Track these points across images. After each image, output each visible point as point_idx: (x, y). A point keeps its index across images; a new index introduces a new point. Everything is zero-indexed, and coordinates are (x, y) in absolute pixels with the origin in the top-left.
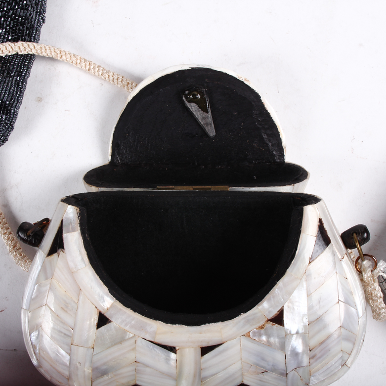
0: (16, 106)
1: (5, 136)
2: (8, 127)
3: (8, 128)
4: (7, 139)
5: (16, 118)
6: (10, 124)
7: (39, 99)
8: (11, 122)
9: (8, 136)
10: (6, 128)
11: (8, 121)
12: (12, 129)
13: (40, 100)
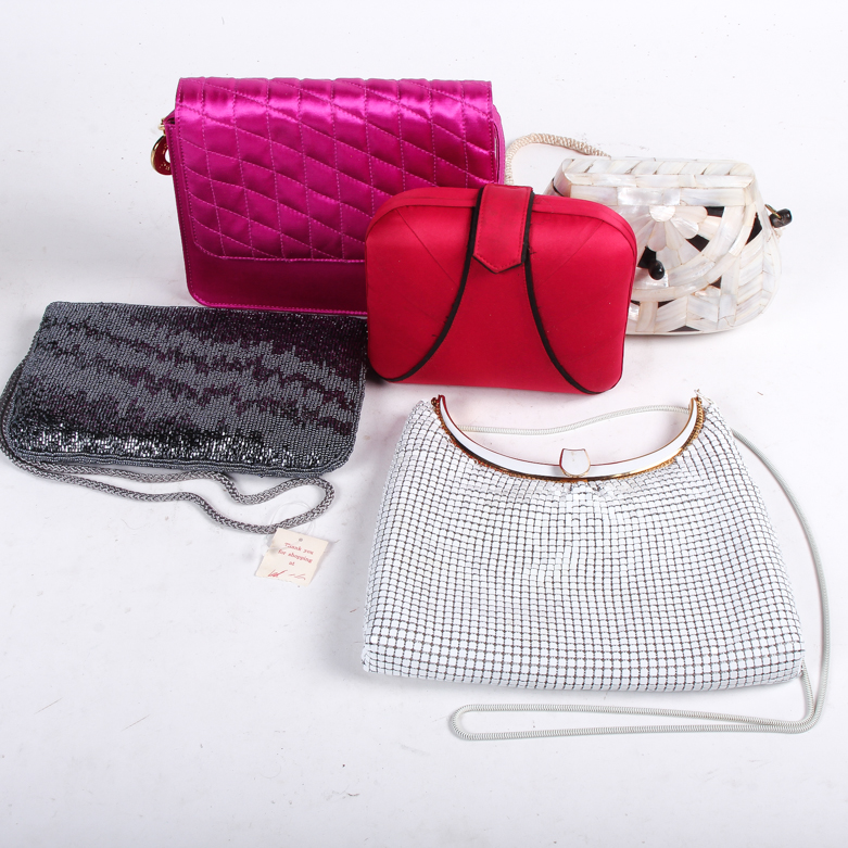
6: (350, 444)
7: (367, 438)
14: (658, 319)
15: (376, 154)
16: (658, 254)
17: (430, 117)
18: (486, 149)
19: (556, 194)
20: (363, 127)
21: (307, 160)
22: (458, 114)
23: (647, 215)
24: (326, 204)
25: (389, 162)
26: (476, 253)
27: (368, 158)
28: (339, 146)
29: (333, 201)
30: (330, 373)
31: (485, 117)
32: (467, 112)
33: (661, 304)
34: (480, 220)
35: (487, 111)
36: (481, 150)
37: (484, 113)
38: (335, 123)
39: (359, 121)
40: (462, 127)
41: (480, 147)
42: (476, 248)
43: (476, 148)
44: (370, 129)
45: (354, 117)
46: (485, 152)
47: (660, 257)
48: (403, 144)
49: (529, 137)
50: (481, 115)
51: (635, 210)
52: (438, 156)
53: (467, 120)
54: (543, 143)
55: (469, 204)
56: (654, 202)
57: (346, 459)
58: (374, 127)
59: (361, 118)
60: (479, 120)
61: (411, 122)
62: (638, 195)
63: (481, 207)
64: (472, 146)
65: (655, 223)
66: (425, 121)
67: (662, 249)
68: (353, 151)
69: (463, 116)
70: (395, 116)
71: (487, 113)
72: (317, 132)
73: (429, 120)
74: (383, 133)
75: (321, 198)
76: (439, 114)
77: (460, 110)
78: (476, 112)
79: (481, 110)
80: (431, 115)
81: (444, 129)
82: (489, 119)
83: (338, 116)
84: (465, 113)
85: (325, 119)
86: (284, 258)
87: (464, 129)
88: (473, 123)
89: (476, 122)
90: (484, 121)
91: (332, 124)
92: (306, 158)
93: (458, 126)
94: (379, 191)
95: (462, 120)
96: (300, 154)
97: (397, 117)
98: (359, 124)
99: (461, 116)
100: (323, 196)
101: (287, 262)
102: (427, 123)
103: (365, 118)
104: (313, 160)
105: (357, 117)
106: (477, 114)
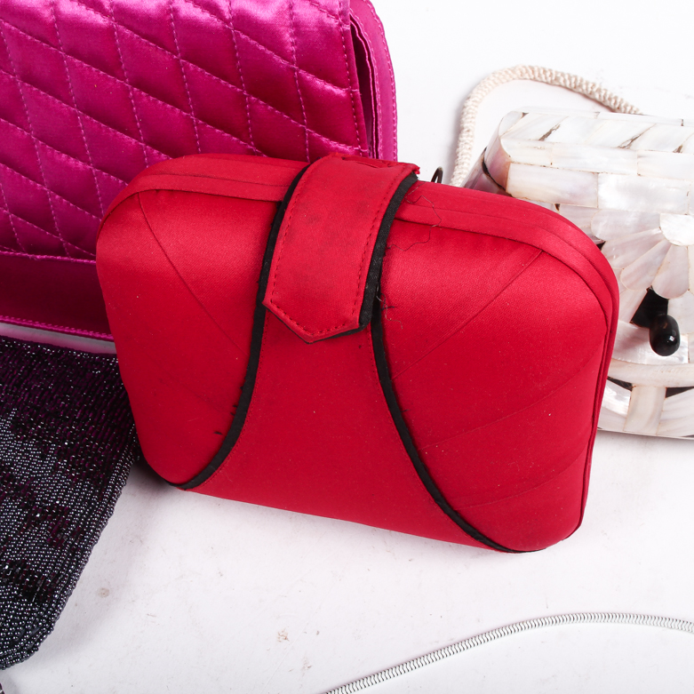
0: (65, 589)
1: (34, 640)
2: (43, 624)
3: (43, 627)
4: (37, 647)
5: (60, 611)
6: (47, 620)
7: (103, 592)
8: (50, 616)
9: (40, 642)
10: (38, 625)
11: (46, 613)
12: (50, 629)
13: (105, 593)
14: (664, 416)
15: (139, 83)
16: (671, 303)
17: (228, 16)
18: (341, 87)
19: (484, 177)
20: (109, 31)
21: (24, 89)
22: (280, 13)
23: (655, 231)
24: (68, 168)
25: (166, 101)
26: (270, 298)
27: (128, 91)
28: (72, 65)
29: (80, 164)
30: (56, 468)
31: (333, 22)
32: (297, 10)
33: (671, 392)
34: (283, 231)
35: (337, 10)
36: (329, 87)
37: (331, 12)
38: (58, 20)
39: (100, 20)
40: (288, 37)
41: (327, 80)
42: (270, 288)
43: (319, 83)
44: (122, 36)
45: (91, 12)
46: (338, 91)
47: (674, 311)
48: (187, 68)
49: (513, 71)
50: (324, 16)
51: (630, 220)
52: (251, 93)
53: (297, 26)
54: (535, 80)
55: (273, 194)
56: (669, 207)
57: (35, 648)
58: (127, 32)
59: (104, 13)
60: (322, 27)
61: (191, 25)
62: (637, 192)
63: (291, 205)
64: (309, 77)
65: (669, 246)
66: (220, 24)
67: (679, 294)
68: (99, 75)
69: (291, 16)
70: (162, 11)
71: (337, 13)
72: (29, 37)
73: (227, 22)
74: (147, 44)
75: (61, 157)
76: (244, 11)
77: (286, 6)
78: (316, 10)
79: (325, 7)
80: (230, 12)
81: (255, 42)
82: (340, 25)
83: (62, 9)
84: (295, 11)
85: (38, 13)
86: (25, 252)
87: (292, 43)
88: (309, 32)
89: (316, 29)
90: (331, 28)
91: (53, 24)
92: (22, 85)
93: (281, 36)
94: (155, 152)
95: (288, 24)
96: (11, 77)
97: (168, 14)
98: (101, 25)
99: (287, 17)
100: (64, 155)
101: (32, 259)
102: (224, 28)
103: (111, 15)
104: (35, 89)
105: (95, 11)
106: (318, 14)
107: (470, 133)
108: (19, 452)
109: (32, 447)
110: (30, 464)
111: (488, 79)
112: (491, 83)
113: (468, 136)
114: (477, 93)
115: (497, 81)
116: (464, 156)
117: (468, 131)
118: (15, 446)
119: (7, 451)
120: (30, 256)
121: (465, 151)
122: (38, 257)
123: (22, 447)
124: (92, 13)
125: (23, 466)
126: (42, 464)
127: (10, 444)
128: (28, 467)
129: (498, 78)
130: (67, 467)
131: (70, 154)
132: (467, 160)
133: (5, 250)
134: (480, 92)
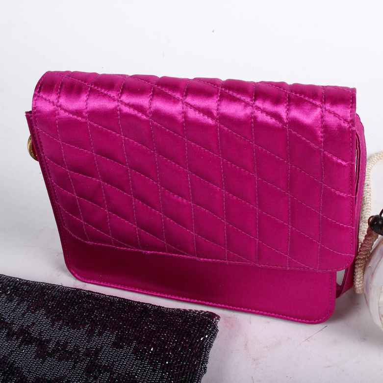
15: (227, 157)
17: (286, 121)
18: (345, 160)
21: (158, 158)
22: (316, 120)
25: (242, 167)
27: (220, 161)
28: (190, 146)
29: (185, 200)
30: (162, 377)
31: (346, 125)
35: (349, 119)
36: (340, 161)
37: (345, 120)
38: (186, 121)
39: (210, 121)
40: (320, 133)
41: (339, 157)
43: (335, 159)
44: (222, 131)
46: (344, 163)
48: (257, 149)
50: (342, 122)
52: (293, 164)
53: (326, 128)
58: (225, 128)
59: (213, 118)
60: (340, 128)
61: (264, 125)
64: (330, 155)
66: (280, 125)
68: (205, 152)
69: (322, 122)
70: (248, 117)
71: (349, 121)
72: (168, 130)
73: (285, 124)
74: (236, 136)
75: (174, 197)
76: (296, 118)
77: (320, 116)
78: (337, 119)
79: (342, 117)
80: (287, 119)
81: (300, 136)
82: (350, 127)
83: (189, 115)
84: (325, 119)
85: (175, 117)
86: (141, 249)
87: (322, 136)
88: (332, 130)
89: (336, 129)
90: (345, 129)
91: (182, 123)
92: (158, 156)
93: (316, 133)
94: (230, 195)
95: (320, 126)
96: (152, 151)
97: (251, 119)
98: (210, 124)
99: (320, 122)
100: (176, 196)
101: (145, 253)
102: (283, 127)
103: (217, 119)
104: (165, 158)
105: (208, 117)
106: (338, 121)
107: (369, 187)
108: (139, 367)
109: (147, 365)
110: (147, 374)
111: (374, 157)
112: (376, 159)
113: (368, 188)
114: (369, 165)
115: (378, 158)
116: (368, 199)
117: (368, 185)
118: (137, 364)
119: (132, 366)
120: (144, 251)
121: (368, 196)
122: (148, 252)
123: (141, 364)
124: (206, 118)
125: (142, 375)
126: (154, 374)
127: (134, 362)
128: (146, 376)
129: (379, 157)
130: (169, 377)
131: (179, 195)
132: (369, 202)
133: (129, 248)
134: (370, 164)
